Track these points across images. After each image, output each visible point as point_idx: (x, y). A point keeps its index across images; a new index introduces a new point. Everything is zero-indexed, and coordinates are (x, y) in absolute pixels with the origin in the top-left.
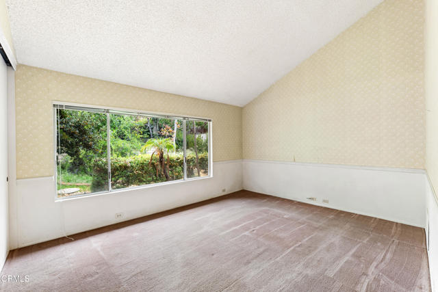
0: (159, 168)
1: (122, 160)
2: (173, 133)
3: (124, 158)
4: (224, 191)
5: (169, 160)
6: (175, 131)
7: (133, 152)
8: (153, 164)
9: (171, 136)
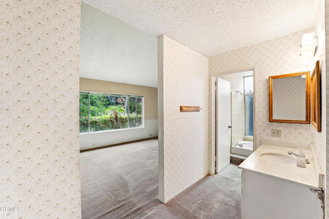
0: (115, 123)
1: (94, 118)
2: (125, 102)
3: (94, 117)
4: (151, 135)
5: (121, 119)
6: (126, 101)
7: (99, 113)
8: (111, 120)
9: (124, 104)
